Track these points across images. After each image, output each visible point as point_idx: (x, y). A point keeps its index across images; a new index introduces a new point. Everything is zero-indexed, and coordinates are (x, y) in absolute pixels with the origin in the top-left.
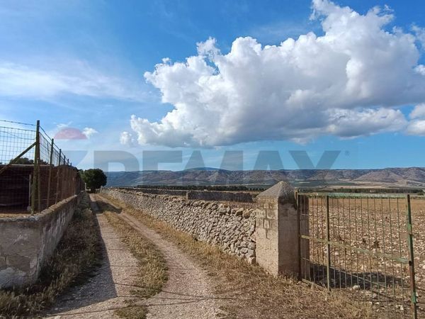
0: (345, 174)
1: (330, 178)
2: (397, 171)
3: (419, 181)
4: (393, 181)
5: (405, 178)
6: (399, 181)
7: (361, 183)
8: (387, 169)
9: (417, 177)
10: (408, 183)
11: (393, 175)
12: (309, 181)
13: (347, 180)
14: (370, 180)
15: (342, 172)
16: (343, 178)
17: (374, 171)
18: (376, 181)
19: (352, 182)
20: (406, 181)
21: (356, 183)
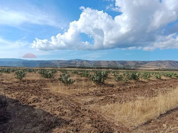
1: (134, 64)
2: (161, 62)
3: (171, 66)
4: (160, 66)
5: (164, 65)
6: (162, 66)
7: (147, 66)
8: (157, 61)
9: (169, 64)
10: (166, 67)
11: (159, 64)
12: (125, 65)
13: (141, 65)
14: (150, 65)
15: (138, 62)
18: (153, 66)
19: (143, 66)
20: (165, 66)
21: (145, 66)
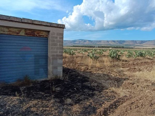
0: (137, 42)
1: (132, 44)
7: (145, 45)
12: (124, 44)
13: (139, 44)
14: (148, 45)
15: (136, 41)
16: (137, 43)
17: (149, 41)
18: (151, 45)
19: (141, 45)
21: (143, 45)
